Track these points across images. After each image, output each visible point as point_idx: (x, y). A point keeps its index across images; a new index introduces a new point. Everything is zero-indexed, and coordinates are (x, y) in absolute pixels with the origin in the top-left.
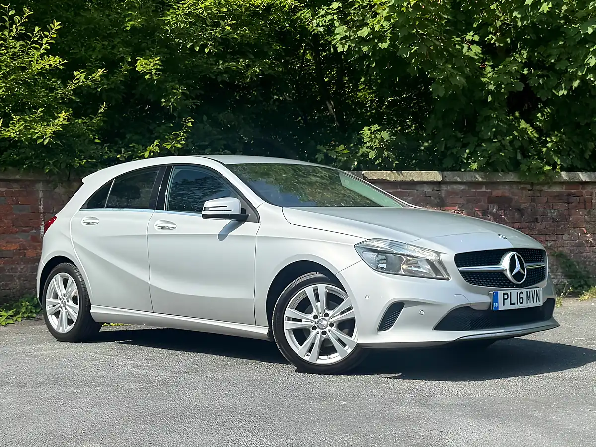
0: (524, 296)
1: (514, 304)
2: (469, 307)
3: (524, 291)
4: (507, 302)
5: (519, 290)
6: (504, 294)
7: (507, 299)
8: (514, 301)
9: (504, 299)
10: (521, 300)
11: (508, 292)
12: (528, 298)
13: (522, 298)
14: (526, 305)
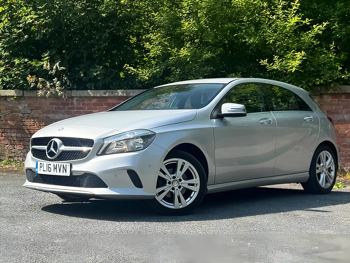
0: (52, 167)
1: (45, 171)
2: (31, 169)
3: (52, 163)
4: (42, 169)
5: (49, 162)
6: (40, 164)
7: (41, 167)
8: (45, 169)
9: (40, 167)
10: (50, 170)
11: (42, 163)
12: (55, 168)
13: (50, 168)
14: (52, 173)
